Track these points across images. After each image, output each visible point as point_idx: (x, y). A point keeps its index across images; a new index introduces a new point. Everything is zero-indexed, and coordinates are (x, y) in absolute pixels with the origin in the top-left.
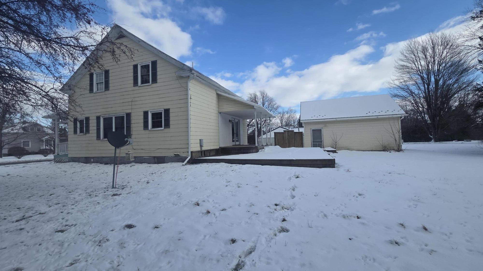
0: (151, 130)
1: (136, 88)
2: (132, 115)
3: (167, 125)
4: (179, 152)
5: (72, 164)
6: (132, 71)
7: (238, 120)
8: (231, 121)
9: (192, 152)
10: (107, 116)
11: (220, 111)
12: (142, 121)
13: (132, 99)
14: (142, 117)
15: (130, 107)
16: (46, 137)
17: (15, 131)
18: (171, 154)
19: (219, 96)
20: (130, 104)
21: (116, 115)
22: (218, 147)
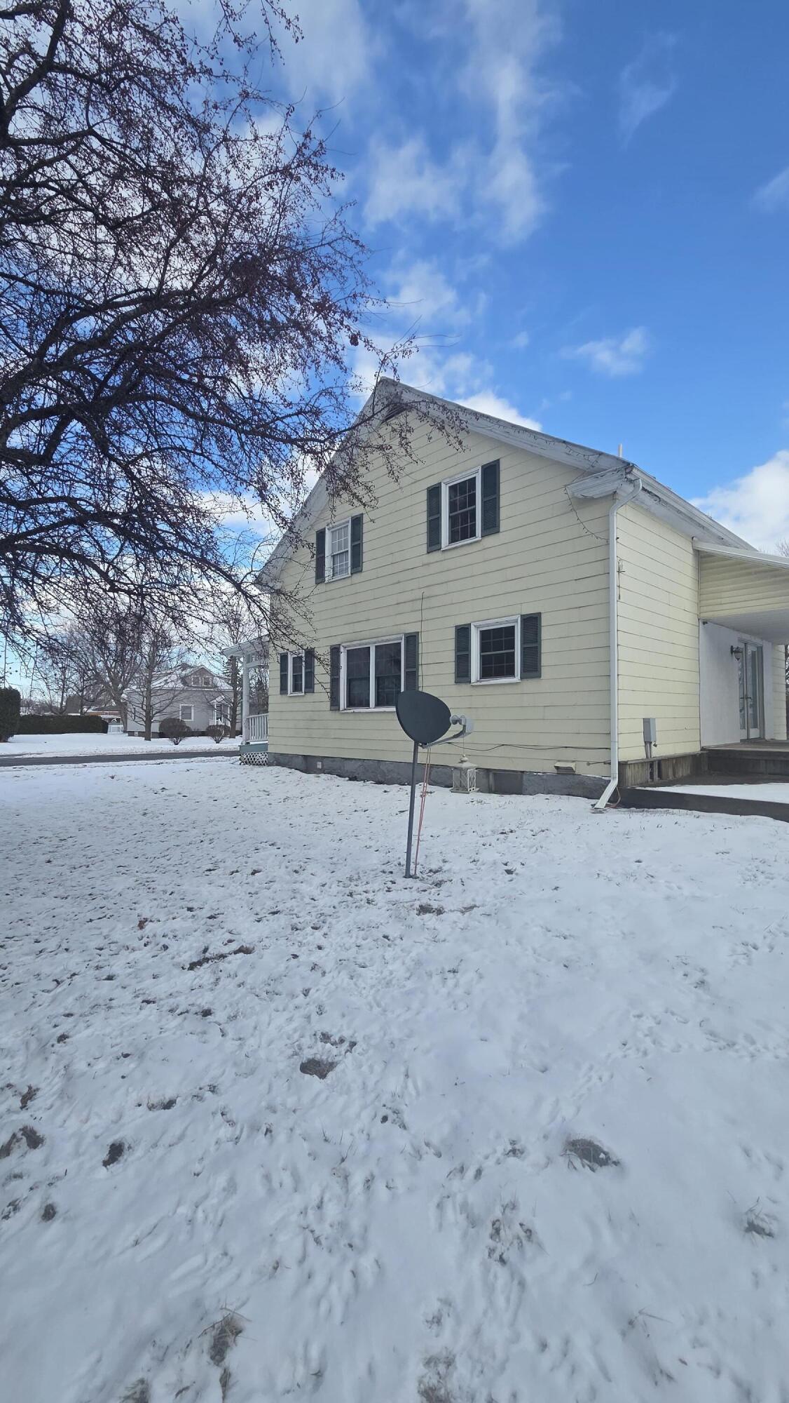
0: (479, 684)
1: (436, 556)
2: (423, 638)
3: (532, 668)
4: (573, 761)
5: (278, 771)
6: (424, 506)
7: (755, 649)
8: (736, 652)
9: (622, 765)
10: (356, 645)
11: (705, 615)
12: (451, 656)
13: (422, 590)
14: (451, 645)
15: (417, 616)
16: (219, 699)
17: (171, 685)
18: (543, 764)
19: (701, 557)
20: (418, 605)
21: (379, 642)
22: (694, 748)
